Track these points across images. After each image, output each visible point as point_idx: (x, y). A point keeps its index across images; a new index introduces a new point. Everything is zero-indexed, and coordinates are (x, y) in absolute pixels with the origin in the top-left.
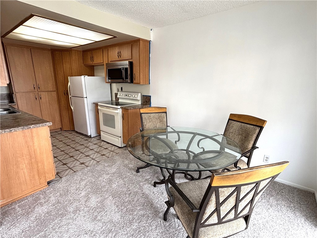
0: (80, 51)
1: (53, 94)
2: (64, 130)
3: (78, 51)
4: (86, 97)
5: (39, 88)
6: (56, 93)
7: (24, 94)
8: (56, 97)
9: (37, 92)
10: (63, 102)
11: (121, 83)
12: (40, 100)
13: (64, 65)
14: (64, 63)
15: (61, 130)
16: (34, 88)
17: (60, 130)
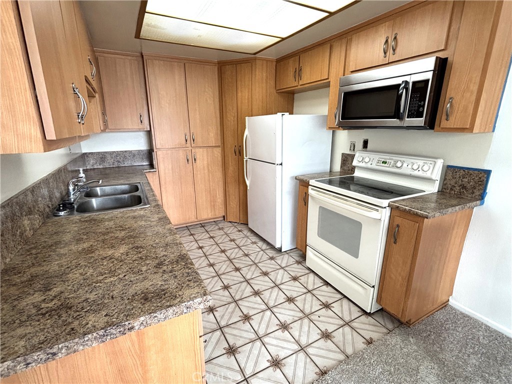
0: (271, 61)
1: (216, 153)
2: (228, 221)
3: (267, 61)
4: (281, 164)
5: (194, 141)
6: (220, 151)
7: (169, 152)
8: (220, 159)
9: (190, 148)
10: (232, 169)
11: (365, 130)
12: (194, 163)
13: (239, 94)
14: (239, 89)
15: (224, 219)
16: (186, 141)
17: (222, 219)
